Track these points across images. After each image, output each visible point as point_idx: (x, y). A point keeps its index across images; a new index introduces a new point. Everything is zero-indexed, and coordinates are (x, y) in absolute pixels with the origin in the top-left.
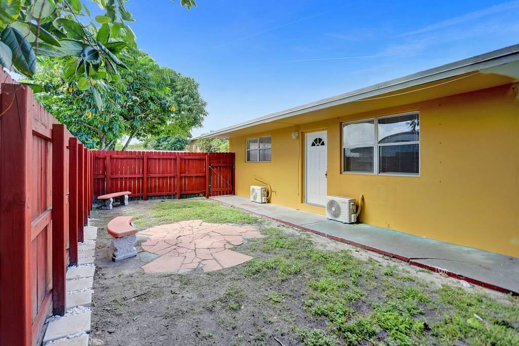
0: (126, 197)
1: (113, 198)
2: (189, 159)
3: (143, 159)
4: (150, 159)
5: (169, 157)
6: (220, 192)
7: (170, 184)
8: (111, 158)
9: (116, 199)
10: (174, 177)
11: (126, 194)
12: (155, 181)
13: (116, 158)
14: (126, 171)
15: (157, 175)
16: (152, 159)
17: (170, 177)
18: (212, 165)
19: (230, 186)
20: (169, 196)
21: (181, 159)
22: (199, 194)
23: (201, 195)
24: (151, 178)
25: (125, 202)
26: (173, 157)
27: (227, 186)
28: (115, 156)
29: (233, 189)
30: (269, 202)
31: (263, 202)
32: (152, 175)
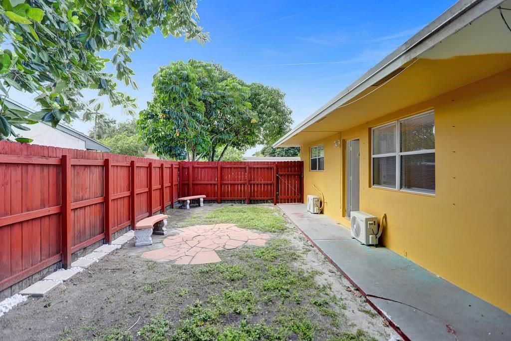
0: (202, 200)
1: (190, 200)
2: (258, 168)
3: (217, 168)
4: (224, 168)
5: (240, 166)
6: (288, 200)
7: (241, 190)
8: (194, 168)
9: (192, 201)
10: (244, 184)
11: (202, 197)
12: (228, 187)
13: (197, 168)
14: (204, 177)
15: (230, 182)
16: (225, 168)
17: (241, 184)
18: (280, 173)
19: (298, 195)
20: (240, 201)
21: (250, 168)
22: (267, 200)
23: (270, 201)
24: (225, 184)
25: (201, 204)
26: (243, 166)
27: (295, 194)
28: (196, 166)
29: (301, 197)
30: (322, 212)
31: (315, 212)
32: (225, 182)
